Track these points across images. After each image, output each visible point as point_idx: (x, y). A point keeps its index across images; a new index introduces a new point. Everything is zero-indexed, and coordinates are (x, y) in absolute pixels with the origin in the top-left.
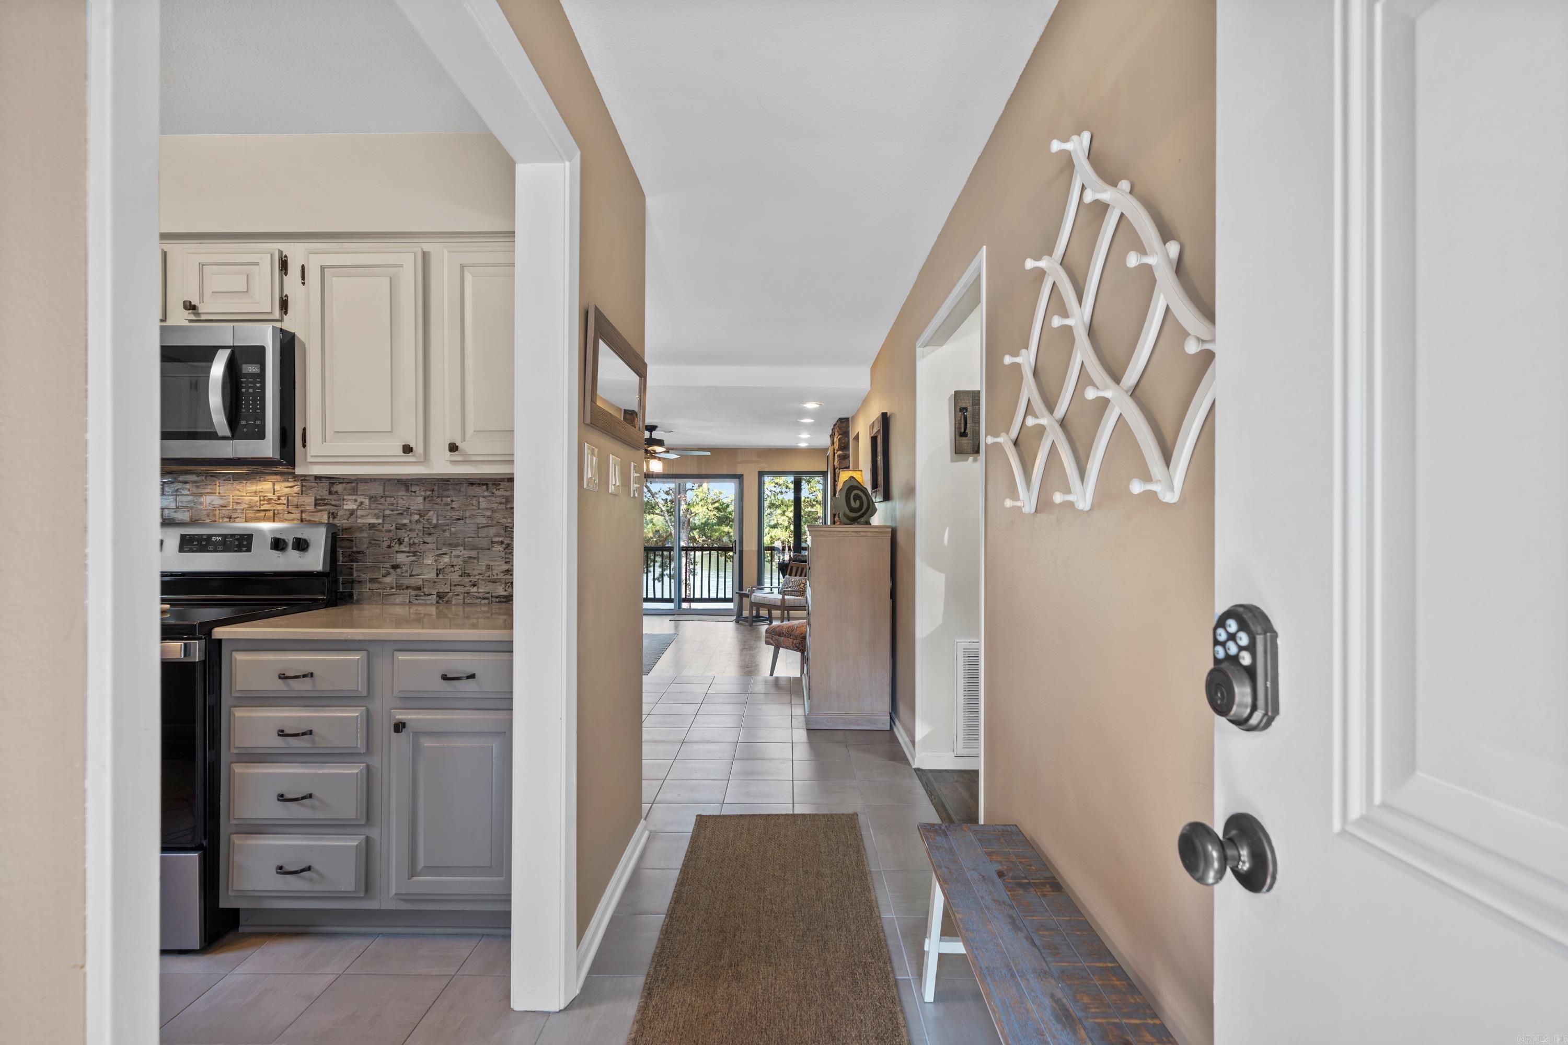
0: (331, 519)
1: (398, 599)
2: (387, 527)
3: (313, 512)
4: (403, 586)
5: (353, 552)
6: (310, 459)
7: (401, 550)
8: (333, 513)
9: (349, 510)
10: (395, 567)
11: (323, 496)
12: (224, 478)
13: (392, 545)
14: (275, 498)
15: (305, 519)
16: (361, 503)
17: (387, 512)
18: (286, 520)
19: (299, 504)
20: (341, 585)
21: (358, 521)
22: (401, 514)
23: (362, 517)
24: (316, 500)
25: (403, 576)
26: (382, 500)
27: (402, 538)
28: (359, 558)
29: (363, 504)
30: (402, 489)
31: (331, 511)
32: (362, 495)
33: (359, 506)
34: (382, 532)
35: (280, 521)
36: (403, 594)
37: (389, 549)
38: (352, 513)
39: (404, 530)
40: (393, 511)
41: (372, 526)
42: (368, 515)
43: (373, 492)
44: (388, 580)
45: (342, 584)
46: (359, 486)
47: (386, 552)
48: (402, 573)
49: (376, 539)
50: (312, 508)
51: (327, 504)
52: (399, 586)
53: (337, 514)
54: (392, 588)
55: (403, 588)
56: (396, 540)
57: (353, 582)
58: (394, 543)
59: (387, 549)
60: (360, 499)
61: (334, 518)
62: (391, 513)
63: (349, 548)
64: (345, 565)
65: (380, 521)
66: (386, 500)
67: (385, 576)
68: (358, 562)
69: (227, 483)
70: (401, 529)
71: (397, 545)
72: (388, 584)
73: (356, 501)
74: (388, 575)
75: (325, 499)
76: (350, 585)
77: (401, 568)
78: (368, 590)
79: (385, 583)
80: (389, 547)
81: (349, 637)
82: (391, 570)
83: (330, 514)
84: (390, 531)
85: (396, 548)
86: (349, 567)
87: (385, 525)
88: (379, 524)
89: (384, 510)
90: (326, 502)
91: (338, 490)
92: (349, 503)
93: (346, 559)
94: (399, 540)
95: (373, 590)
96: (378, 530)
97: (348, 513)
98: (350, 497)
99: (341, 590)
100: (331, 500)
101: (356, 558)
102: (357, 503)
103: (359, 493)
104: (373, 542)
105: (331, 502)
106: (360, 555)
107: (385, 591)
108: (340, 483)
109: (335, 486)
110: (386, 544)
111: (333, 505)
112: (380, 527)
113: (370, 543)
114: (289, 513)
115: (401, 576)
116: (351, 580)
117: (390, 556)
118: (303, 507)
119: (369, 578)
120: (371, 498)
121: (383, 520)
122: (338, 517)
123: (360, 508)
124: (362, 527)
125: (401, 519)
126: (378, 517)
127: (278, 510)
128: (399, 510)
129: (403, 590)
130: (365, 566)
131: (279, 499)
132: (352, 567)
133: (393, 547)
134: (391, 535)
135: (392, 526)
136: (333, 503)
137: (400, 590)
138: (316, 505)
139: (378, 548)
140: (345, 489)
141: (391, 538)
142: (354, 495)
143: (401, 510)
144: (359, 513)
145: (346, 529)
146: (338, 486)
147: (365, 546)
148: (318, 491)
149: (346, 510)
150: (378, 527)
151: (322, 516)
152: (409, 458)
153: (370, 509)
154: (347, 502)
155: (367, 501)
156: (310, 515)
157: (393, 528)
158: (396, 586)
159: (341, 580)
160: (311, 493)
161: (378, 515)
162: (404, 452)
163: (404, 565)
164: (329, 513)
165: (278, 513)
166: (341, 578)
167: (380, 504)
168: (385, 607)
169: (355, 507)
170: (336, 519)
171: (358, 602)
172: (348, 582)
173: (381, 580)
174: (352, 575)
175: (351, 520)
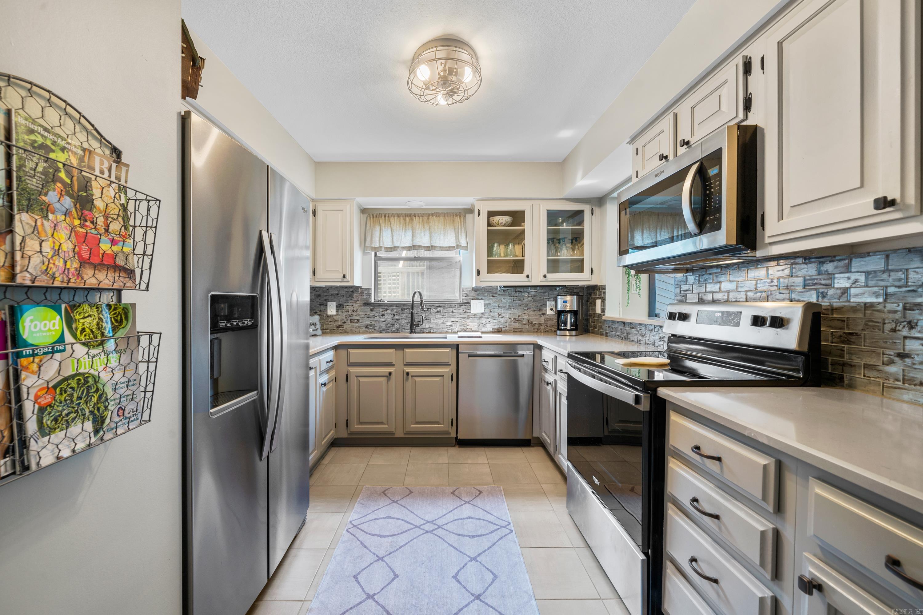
0: (820, 298)
1: (908, 396)
2: (889, 306)
3: (802, 292)
4: (914, 381)
5: (844, 333)
6: (767, 240)
7: (912, 335)
8: (822, 293)
9: (840, 288)
10: (903, 356)
11: (813, 276)
12: (733, 268)
13: (898, 328)
14: (769, 281)
15: (794, 298)
16: (856, 281)
17: (891, 290)
18: (778, 300)
19: (789, 285)
20: (830, 366)
21: (852, 301)
22: (914, 291)
23: (856, 295)
24: (805, 280)
25: (915, 369)
26: (885, 276)
27: (915, 321)
28: (852, 340)
29: (858, 282)
30: (916, 259)
31: (821, 291)
32: (857, 272)
33: (852, 284)
34: (884, 312)
35: (773, 301)
36: (914, 390)
37: (894, 334)
38: (845, 291)
39: (917, 311)
40: (899, 287)
41: (867, 306)
42: (864, 293)
43: (870, 268)
44: (892, 369)
45: (830, 364)
46: (853, 263)
47: (888, 336)
48: (914, 364)
49: (874, 320)
50: (800, 288)
51: (816, 284)
52: (909, 380)
53: (827, 293)
54: (898, 380)
55: (915, 383)
56: (905, 323)
57: (844, 364)
58: (901, 326)
59: (891, 333)
60: (854, 276)
61: (824, 297)
62: (897, 290)
63: (840, 329)
64: (835, 346)
65: (881, 300)
66: (889, 276)
67: (887, 365)
68: (850, 344)
69: (734, 271)
70: (913, 310)
71: (906, 329)
72: (891, 374)
73: (849, 278)
74: (891, 363)
75: (814, 279)
76: (841, 367)
77: (913, 358)
78: (862, 377)
79: (886, 373)
80: (894, 330)
81: (753, 435)
82: (896, 359)
83: (820, 294)
84: (895, 312)
85: (905, 332)
86: (841, 348)
87: (887, 305)
88: (879, 303)
89: (887, 287)
90: (815, 281)
91: (828, 269)
92: (841, 281)
93: (835, 340)
94: (909, 323)
95: (869, 377)
96: (878, 311)
97: (839, 292)
98: (842, 275)
99: (830, 371)
100: (820, 279)
101: (848, 340)
102: (851, 281)
103: (853, 270)
104: (871, 324)
105: (820, 282)
106: (854, 337)
107: (886, 381)
108: (830, 262)
109: (825, 265)
110: (888, 327)
111: (823, 285)
112: (880, 307)
113: (866, 325)
114: (780, 293)
115: (912, 367)
116: (842, 362)
117: (895, 341)
118: (793, 287)
119: (864, 364)
120: (867, 273)
121: (885, 300)
122: (828, 297)
123: (854, 286)
124: (856, 307)
125: (913, 297)
126: (879, 295)
127: (771, 291)
128: (909, 286)
129: (915, 385)
130: (861, 349)
131: (772, 282)
132: (843, 349)
133: (899, 330)
134: (898, 316)
135: (899, 305)
136: (823, 282)
137: (910, 384)
138: (805, 286)
139: (877, 330)
140: (836, 267)
141: (897, 320)
142: (848, 272)
143: (912, 286)
144: (853, 291)
145: (836, 309)
146: (829, 265)
147: (860, 327)
148: (807, 272)
149: (837, 288)
150: (877, 307)
151: (811, 296)
152: (890, 214)
153: (867, 286)
154: (839, 281)
155: (862, 278)
156: (799, 295)
157: (900, 308)
158: (904, 379)
159: (830, 361)
160: (800, 273)
161: (878, 294)
162: (877, 208)
163: (918, 355)
164: (819, 292)
165: (771, 294)
166: (830, 359)
167: (882, 280)
168: (885, 400)
169: (848, 285)
170: (825, 298)
171: (851, 386)
172: (839, 364)
173: (881, 368)
174: (843, 357)
175: (844, 299)
